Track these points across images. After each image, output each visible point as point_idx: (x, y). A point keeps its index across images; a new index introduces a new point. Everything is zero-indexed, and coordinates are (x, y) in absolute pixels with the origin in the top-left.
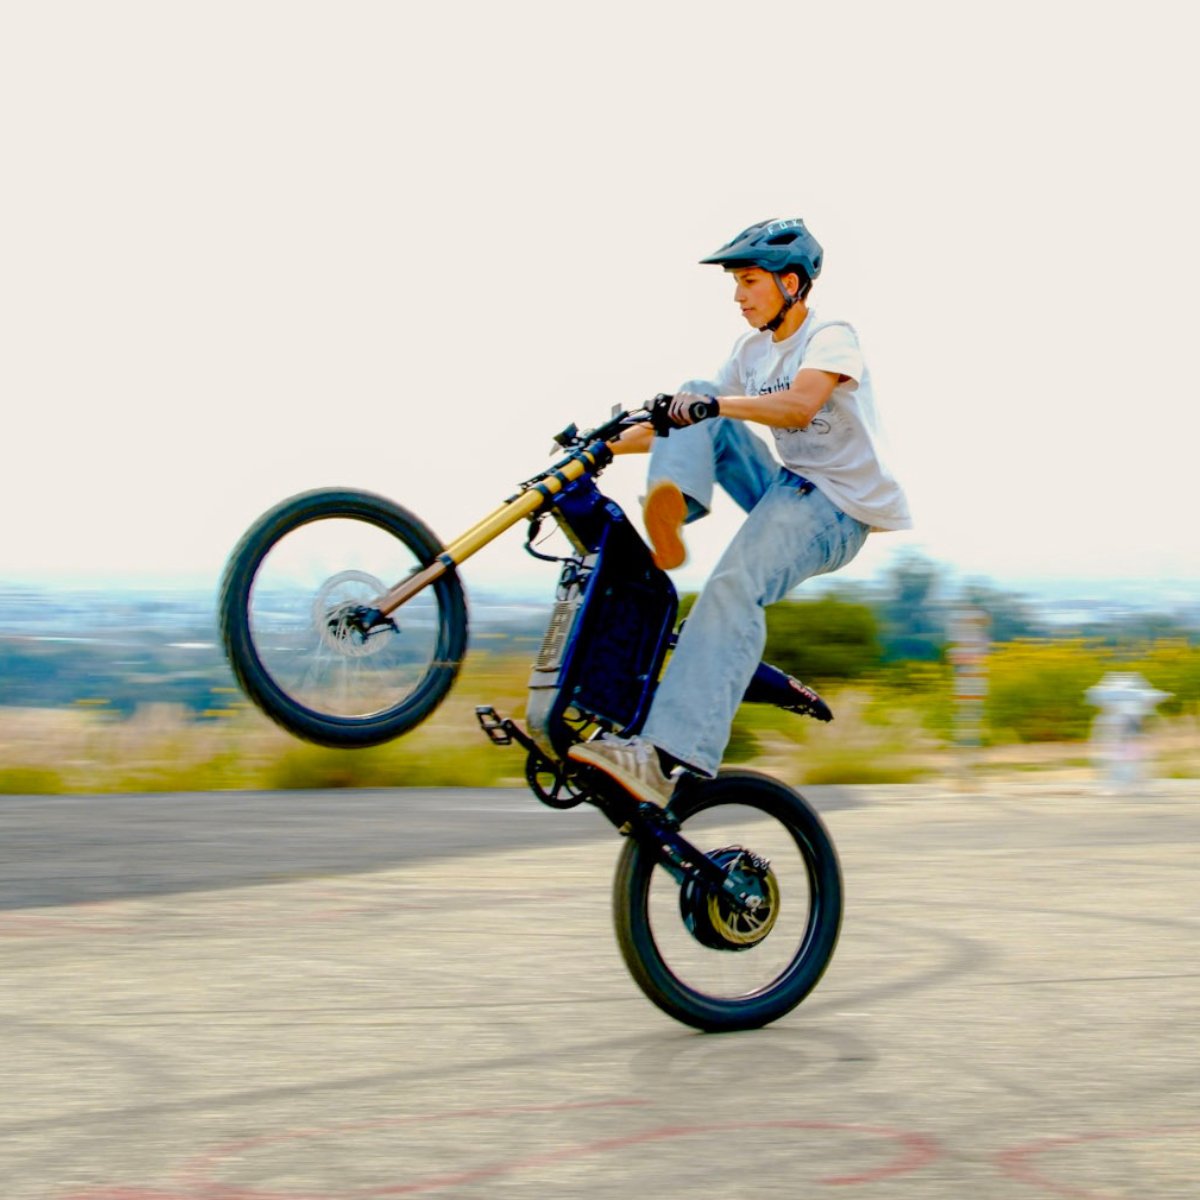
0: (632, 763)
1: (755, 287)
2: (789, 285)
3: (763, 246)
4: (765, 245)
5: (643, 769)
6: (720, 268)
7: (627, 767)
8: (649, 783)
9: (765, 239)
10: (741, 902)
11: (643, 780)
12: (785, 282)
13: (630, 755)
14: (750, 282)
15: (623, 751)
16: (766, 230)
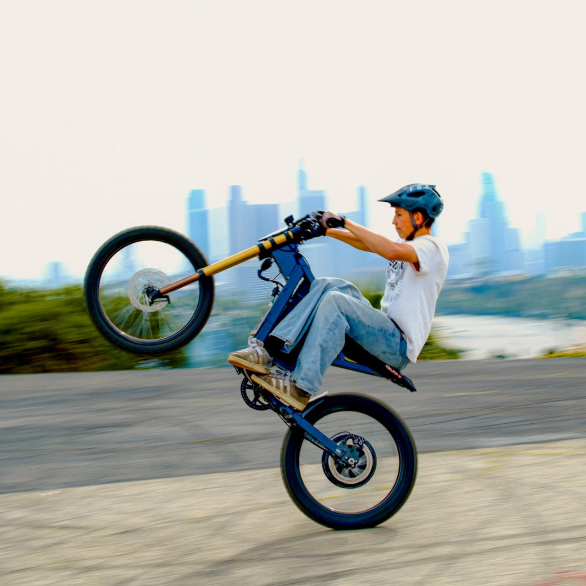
0: (281, 386)
1: (401, 218)
2: (418, 219)
3: (404, 197)
4: (406, 196)
5: (288, 388)
6: (389, 205)
7: (278, 387)
8: (292, 395)
9: (407, 193)
10: (346, 461)
11: (288, 394)
12: (415, 217)
13: (281, 381)
14: (399, 215)
15: (276, 378)
16: (409, 189)
